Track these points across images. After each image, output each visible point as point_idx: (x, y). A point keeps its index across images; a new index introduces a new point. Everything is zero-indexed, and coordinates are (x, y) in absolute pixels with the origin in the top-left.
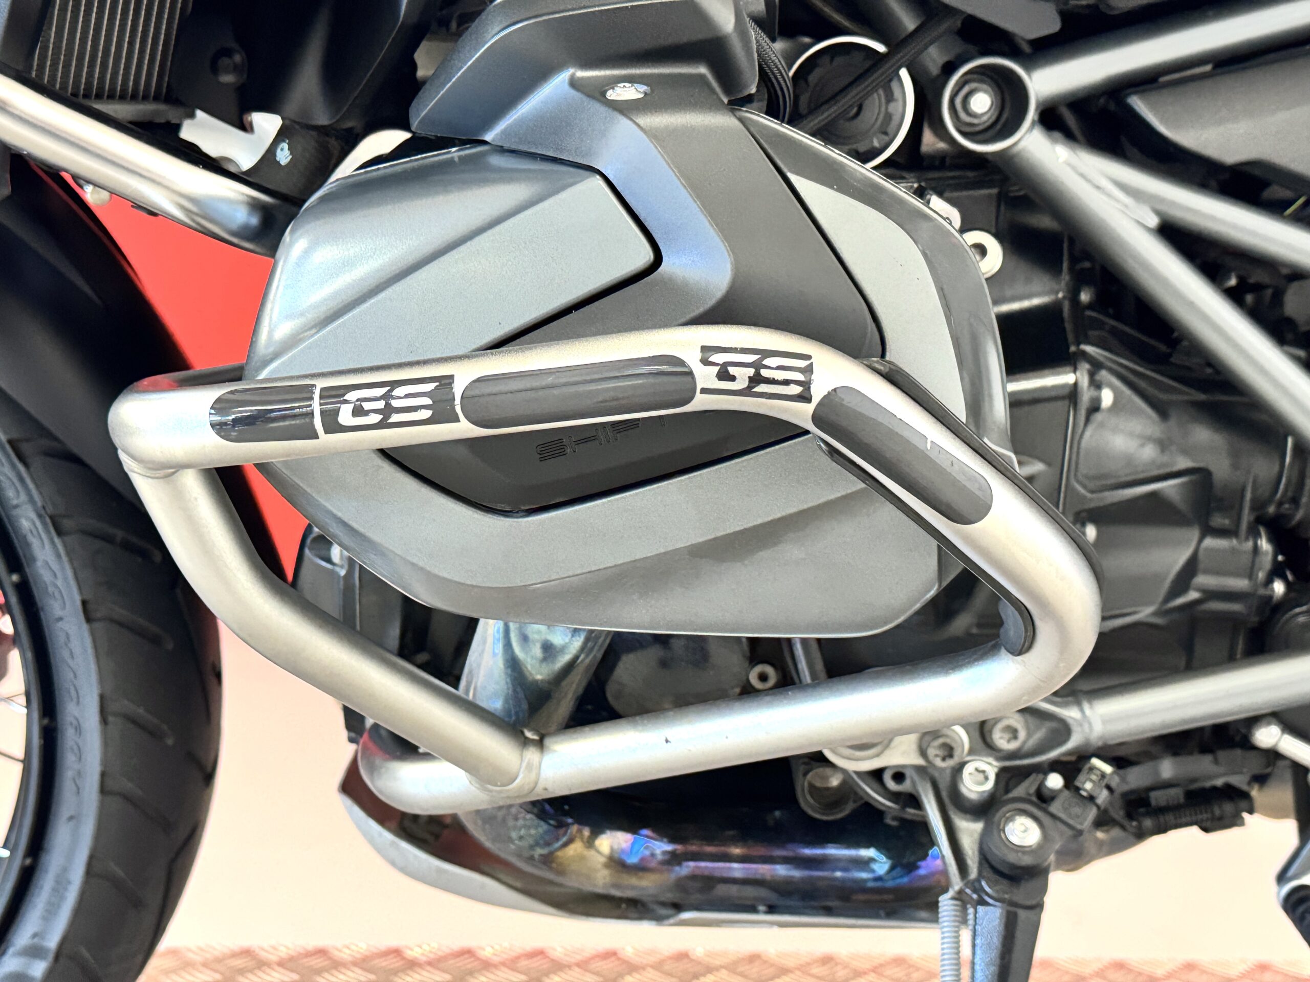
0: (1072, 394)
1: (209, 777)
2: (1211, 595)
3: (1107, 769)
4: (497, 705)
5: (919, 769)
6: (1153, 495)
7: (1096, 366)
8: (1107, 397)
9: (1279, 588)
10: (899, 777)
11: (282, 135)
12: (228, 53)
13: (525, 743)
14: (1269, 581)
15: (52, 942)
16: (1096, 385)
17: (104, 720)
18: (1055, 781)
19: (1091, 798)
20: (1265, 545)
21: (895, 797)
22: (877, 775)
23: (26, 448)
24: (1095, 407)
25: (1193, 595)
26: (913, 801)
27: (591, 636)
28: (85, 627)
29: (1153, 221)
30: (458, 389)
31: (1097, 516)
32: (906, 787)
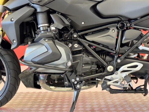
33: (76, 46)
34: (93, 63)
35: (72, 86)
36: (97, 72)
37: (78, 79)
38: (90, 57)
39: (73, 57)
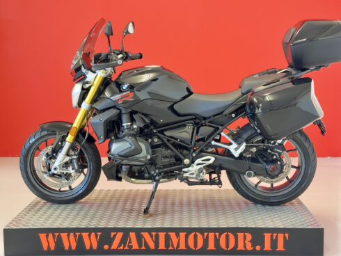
33: (156, 140)
34: (171, 156)
35: (152, 178)
36: (175, 165)
37: (157, 171)
38: (169, 151)
39: (152, 151)
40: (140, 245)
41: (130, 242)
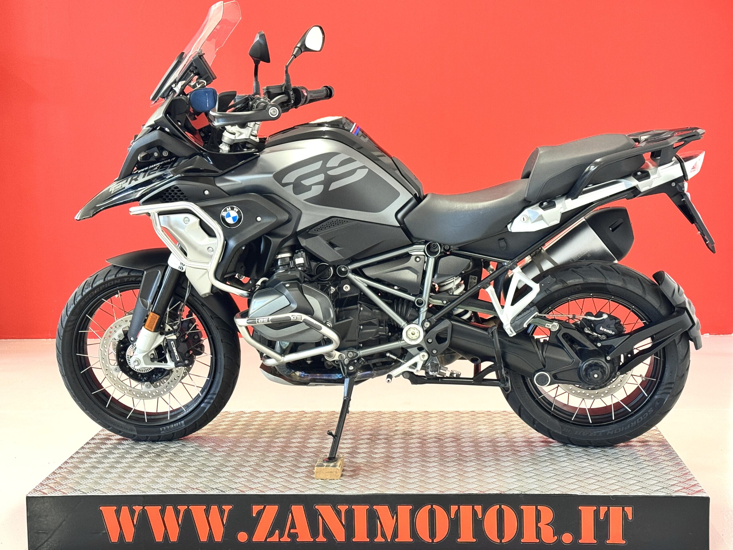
0: (357, 309)
1: (239, 367)
2: (381, 335)
3: (363, 359)
4: (279, 352)
5: (340, 361)
6: (369, 322)
7: (361, 304)
8: (362, 309)
9: (390, 334)
10: (337, 362)
11: (250, 280)
12: (242, 267)
13: (282, 356)
14: (389, 333)
15: (217, 392)
16: (361, 307)
17: (224, 357)
18: (356, 361)
19: (361, 363)
20: (387, 328)
21: (337, 364)
22: (334, 361)
23: (213, 317)
24: (360, 310)
25: (378, 335)
26: (339, 365)
27: (290, 343)
28: (222, 343)
29: (366, 285)
30: (270, 319)
31: (363, 325)
32: (338, 363)
40: (314, 533)
41: (293, 526)
